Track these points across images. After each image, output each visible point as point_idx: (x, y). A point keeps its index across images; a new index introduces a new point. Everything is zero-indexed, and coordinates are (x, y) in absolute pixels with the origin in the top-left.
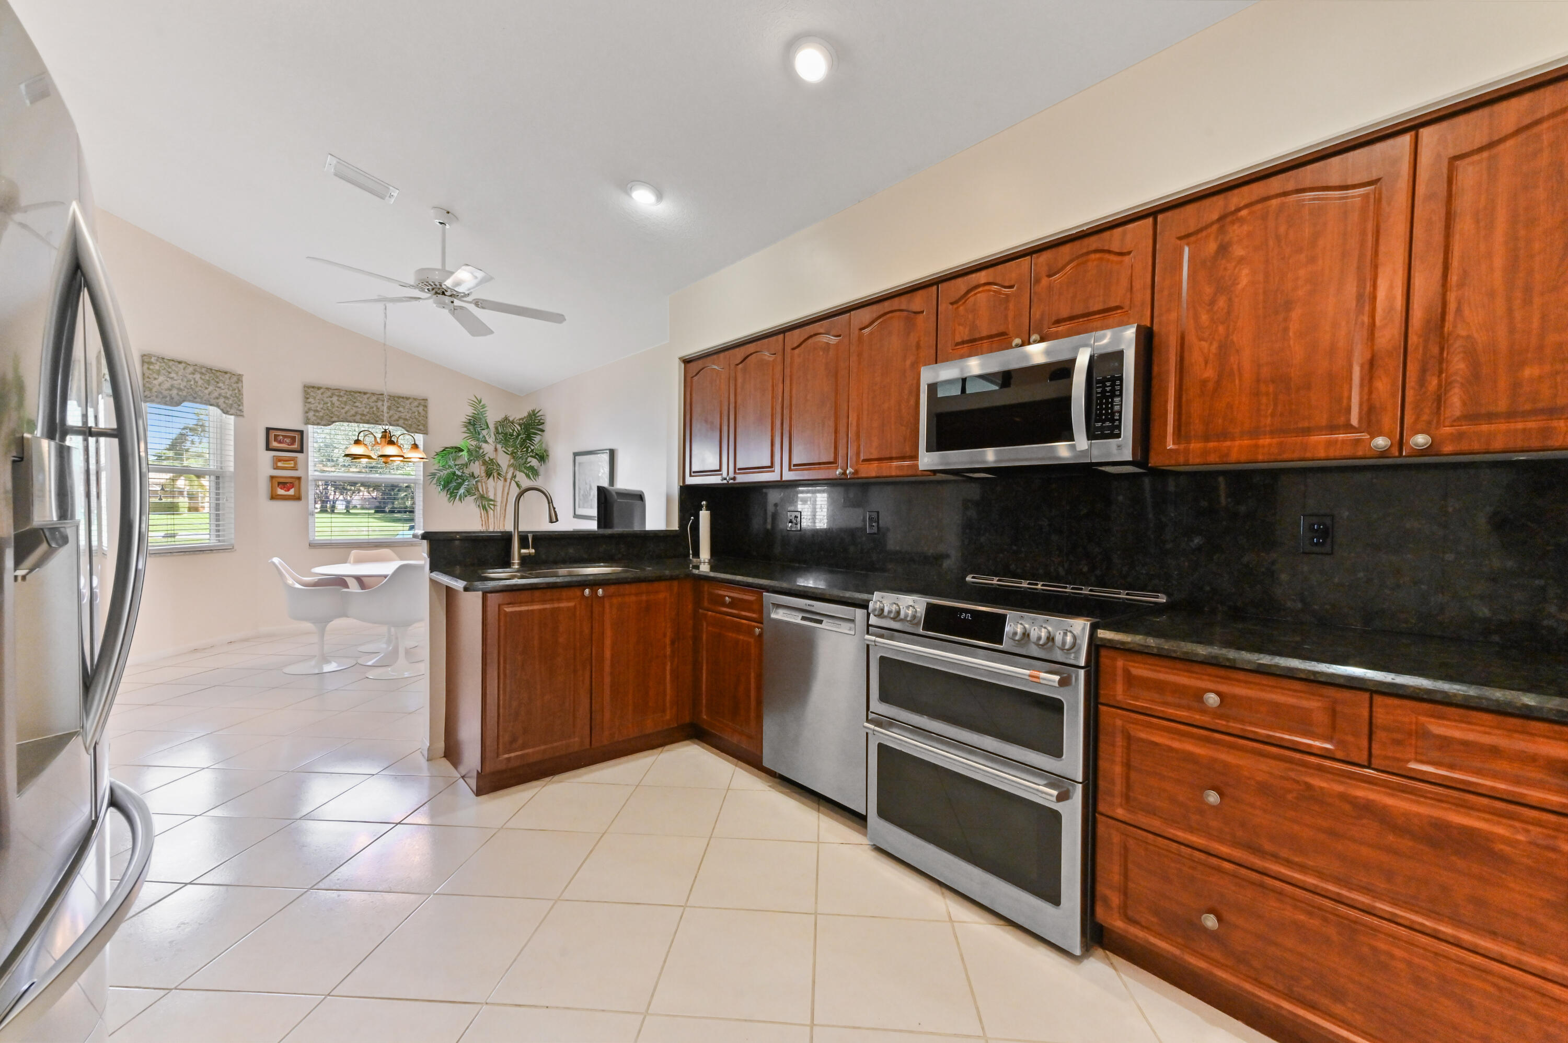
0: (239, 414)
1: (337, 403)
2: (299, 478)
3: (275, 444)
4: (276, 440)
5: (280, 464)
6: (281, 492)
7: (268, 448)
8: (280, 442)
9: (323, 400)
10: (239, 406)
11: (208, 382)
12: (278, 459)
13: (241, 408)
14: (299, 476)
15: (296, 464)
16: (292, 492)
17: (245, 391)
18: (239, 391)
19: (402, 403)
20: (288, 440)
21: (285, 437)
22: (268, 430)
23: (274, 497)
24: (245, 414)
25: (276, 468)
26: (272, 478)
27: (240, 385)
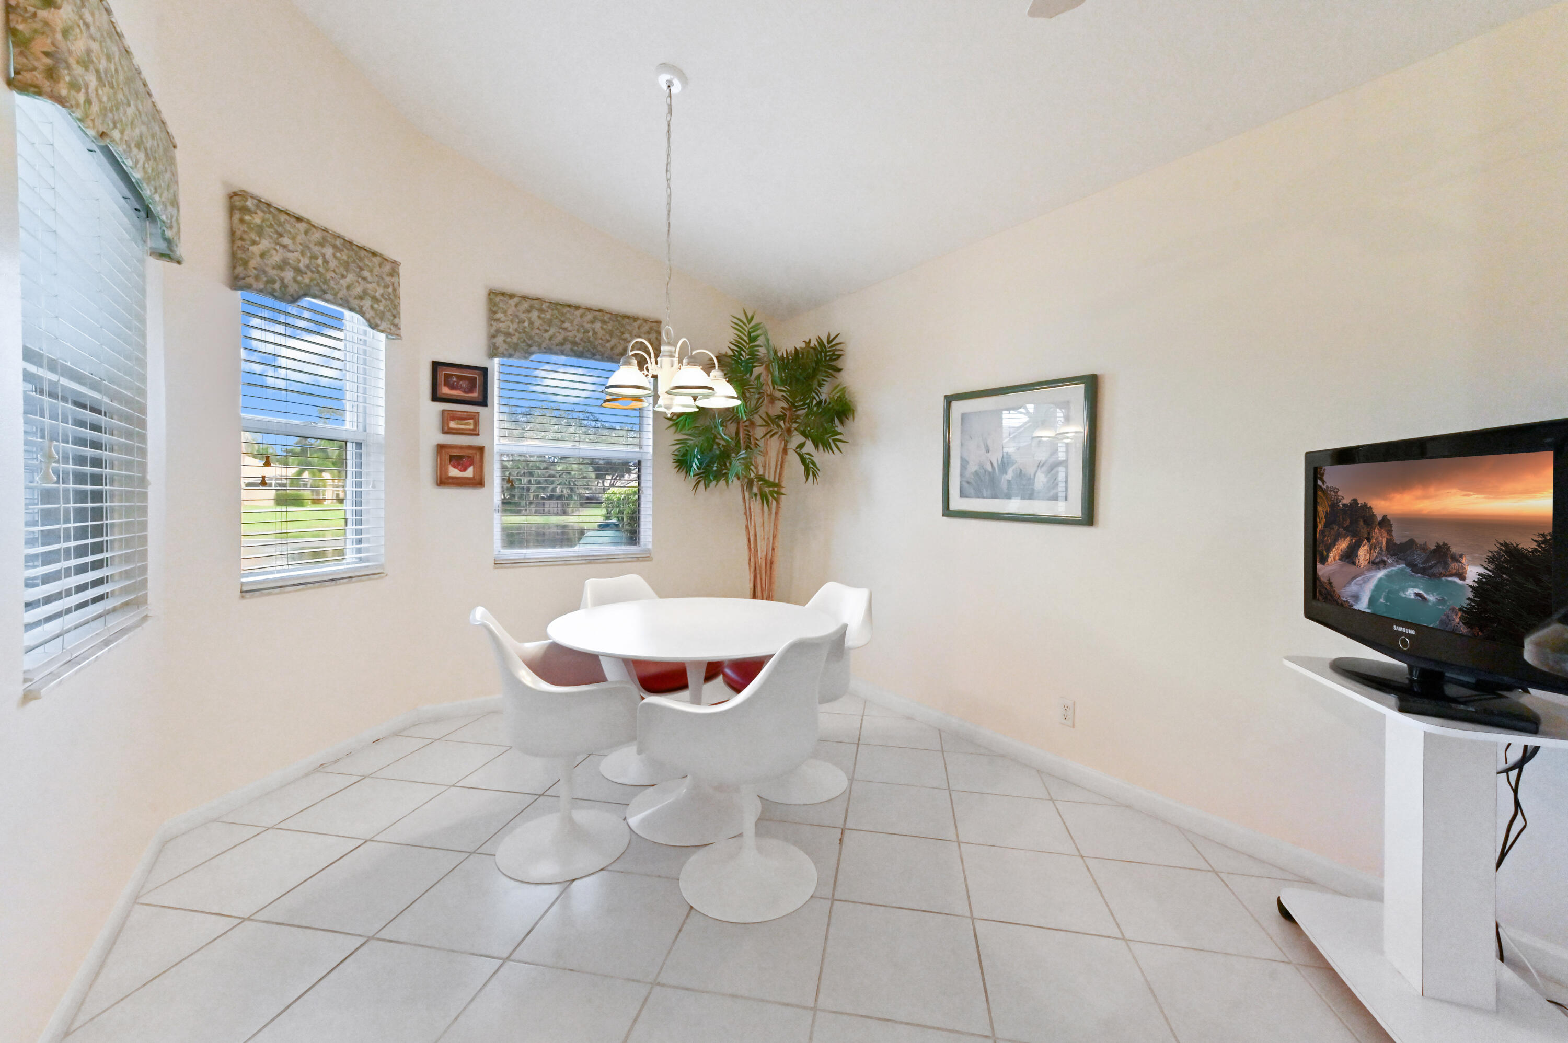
0: (394, 332)
1: (538, 323)
2: (481, 449)
3: (445, 391)
4: (447, 384)
5: (453, 425)
6: (454, 472)
7: (436, 397)
8: (452, 387)
9: (517, 316)
10: (395, 317)
12: (446, 417)
13: (396, 321)
14: (481, 444)
15: (476, 424)
16: (469, 473)
17: (403, 291)
18: (394, 290)
19: (628, 327)
20: (464, 384)
21: (460, 378)
22: (436, 366)
23: (443, 481)
24: (403, 332)
25: (446, 431)
26: (441, 448)
27: (395, 279)
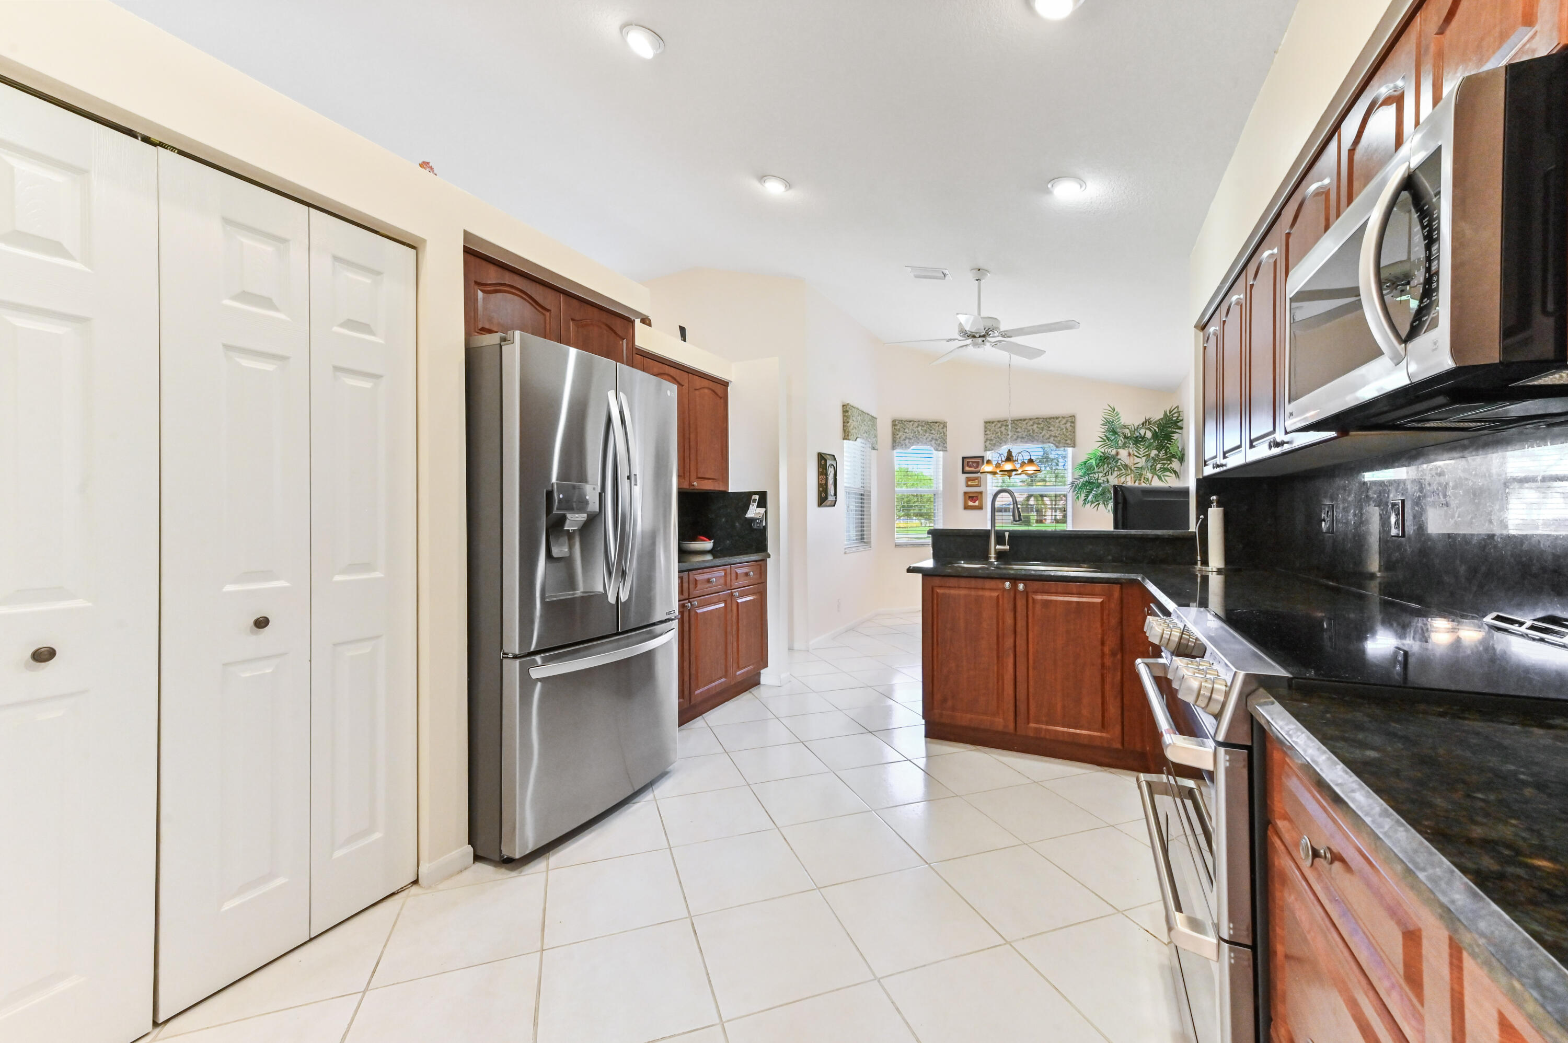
0: (945, 449)
1: (1003, 432)
2: (981, 493)
3: (967, 469)
4: (967, 466)
5: (970, 483)
6: (971, 504)
7: (964, 472)
8: (969, 467)
10: (944, 444)
11: (926, 431)
12: (968, 479)
13: (945, 445)
14: (981, 491)
15: (979, 481)
16: (977, 503)
17: (948, 434)
18: (944, 433)
20: (973, 464)
21: (971, 462)
22: (963, 459)
23: (967, 508)
24: (948, 449)
25: (968, 486)
26: (966, 493)
27: (945, 430)
